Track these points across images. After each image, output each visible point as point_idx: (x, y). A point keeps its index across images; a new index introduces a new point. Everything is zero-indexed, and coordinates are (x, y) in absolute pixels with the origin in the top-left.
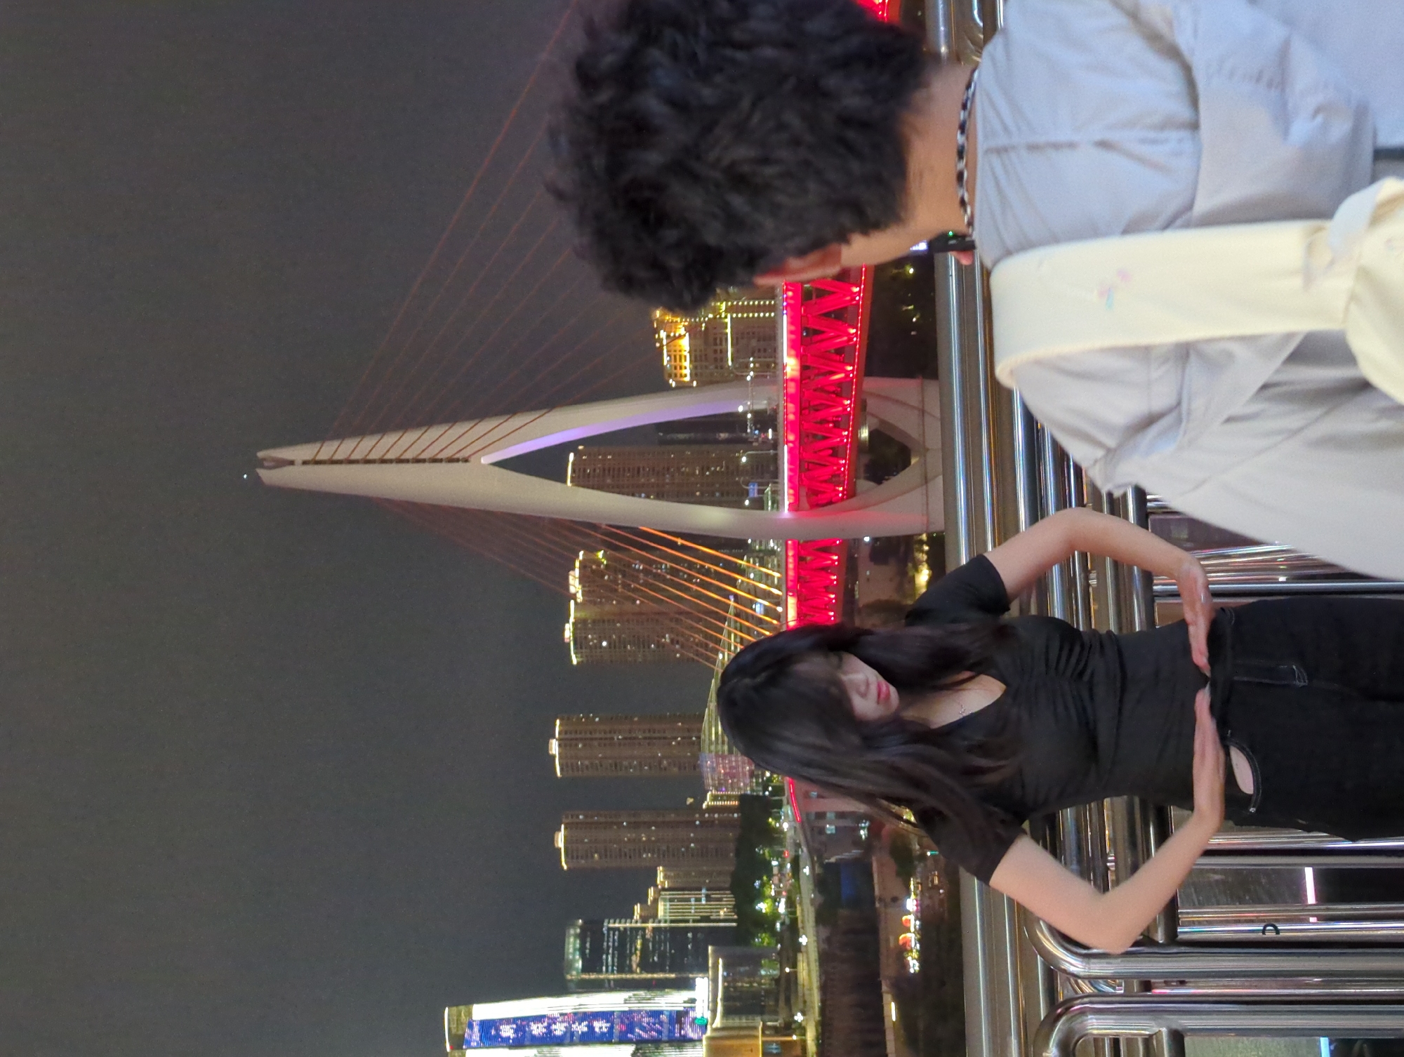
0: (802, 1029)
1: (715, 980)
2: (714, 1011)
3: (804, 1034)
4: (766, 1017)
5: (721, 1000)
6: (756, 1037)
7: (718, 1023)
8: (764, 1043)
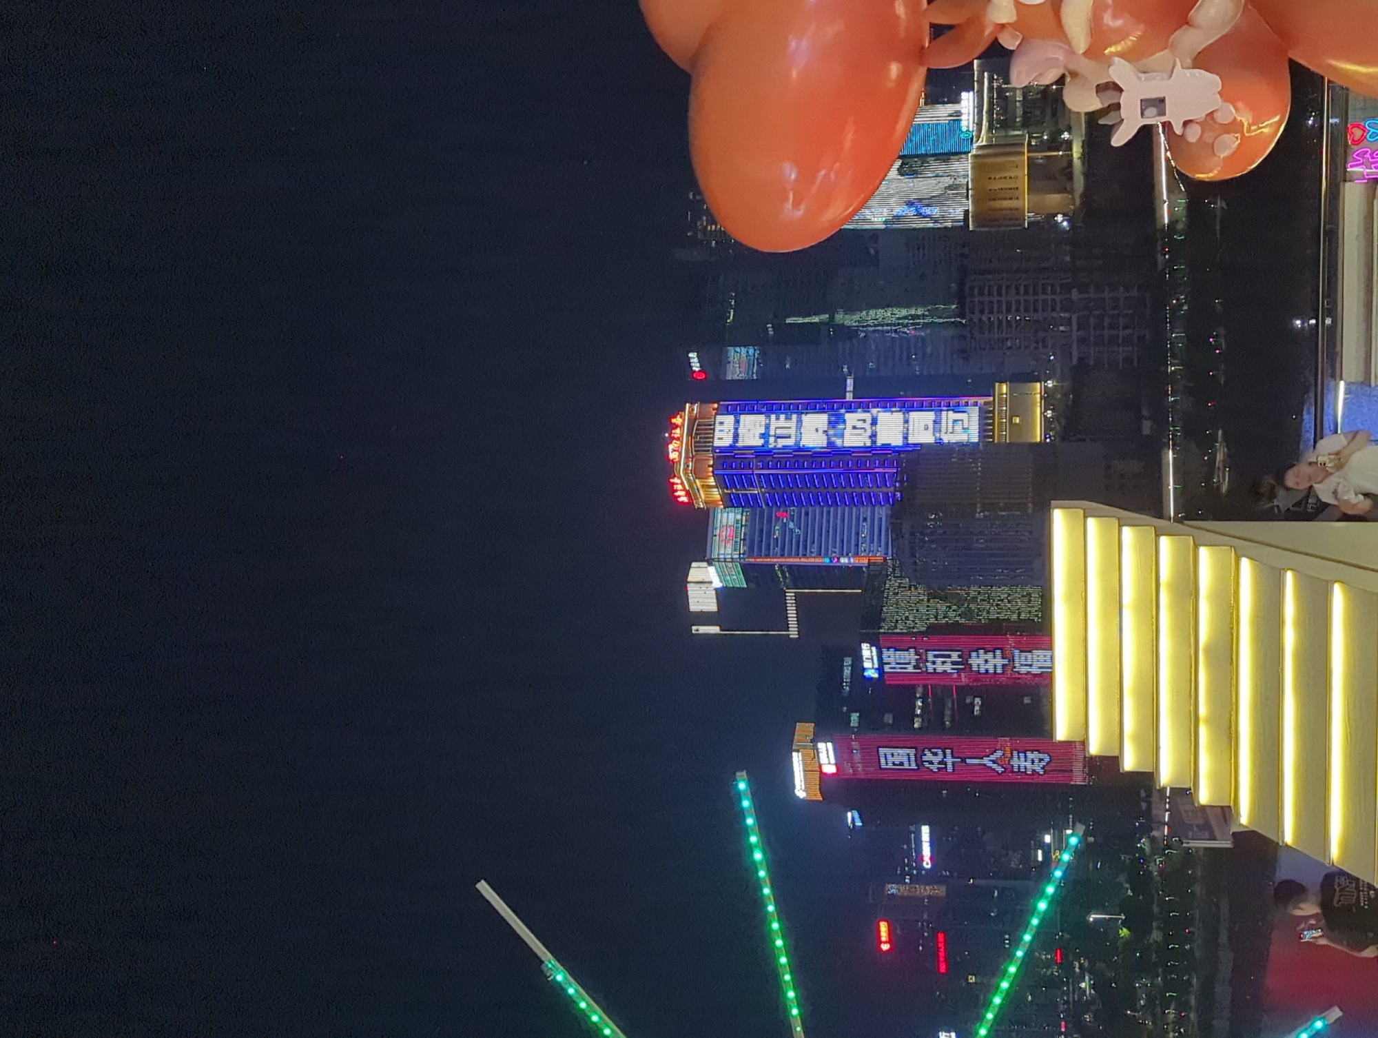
0: (1068, 145)
1: (980, 92)
2: (979, 124)
3: (1071, 149)
4: (1032, 129)
5: (986, 113)
6: (1024, 153)
7: (983, 141)
8: (1028, 157)
